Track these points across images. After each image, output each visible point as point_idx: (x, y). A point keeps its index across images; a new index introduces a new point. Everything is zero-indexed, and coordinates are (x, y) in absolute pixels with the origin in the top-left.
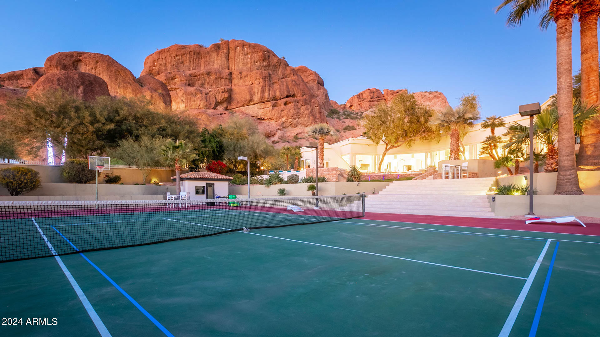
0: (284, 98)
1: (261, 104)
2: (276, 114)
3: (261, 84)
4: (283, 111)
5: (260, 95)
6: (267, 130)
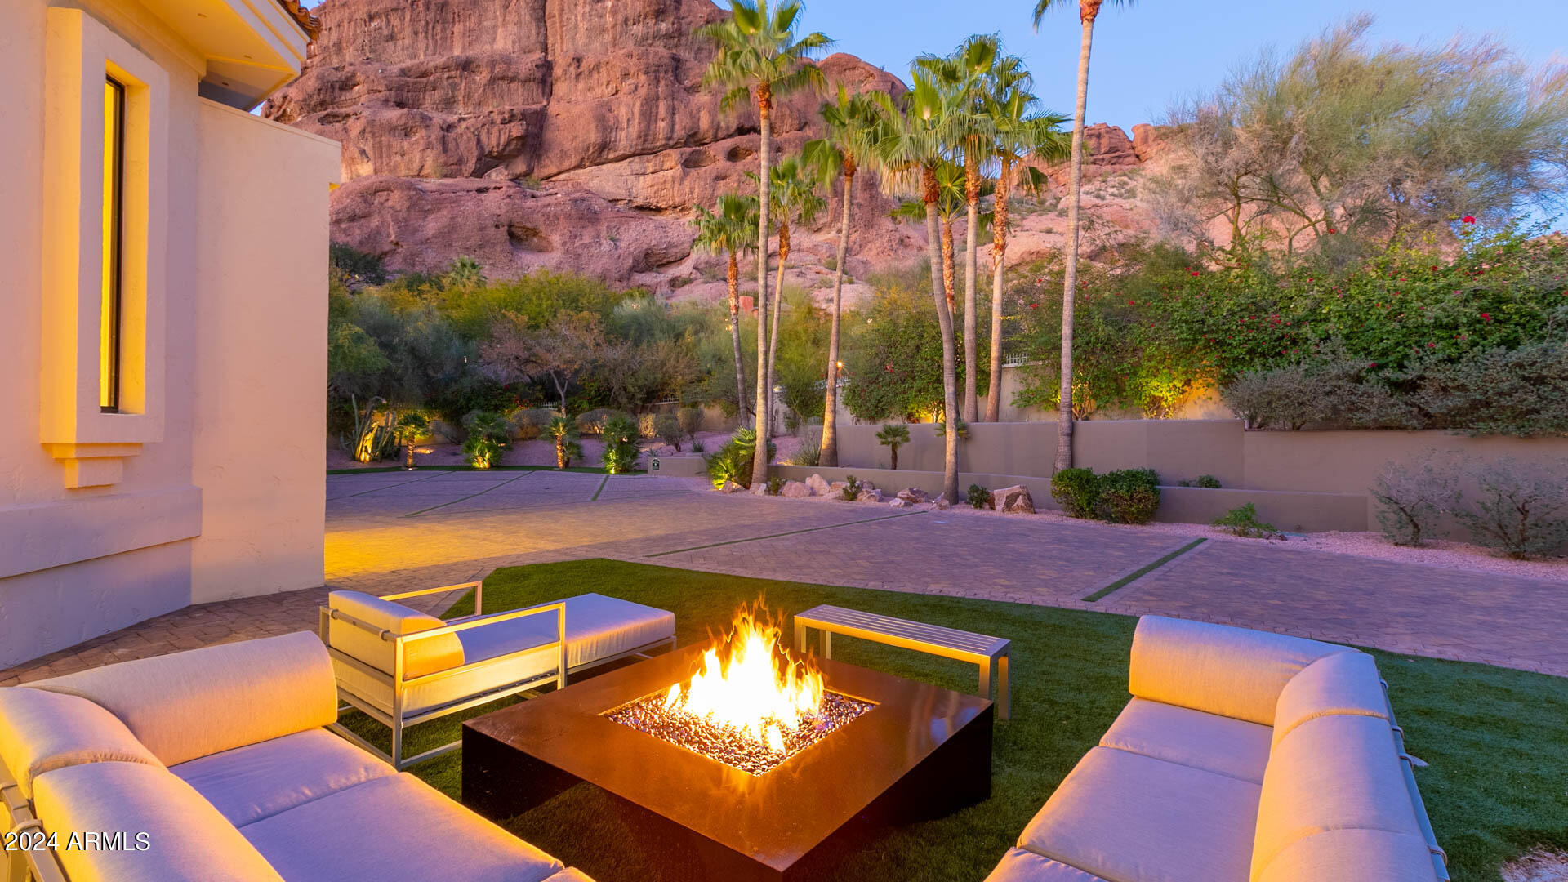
0: (730, 136)
1: (645, 157)
2: (696, 191)
3: (642, 92)
4: (724, 178)
5: (636, 127)
6: (654, 242)
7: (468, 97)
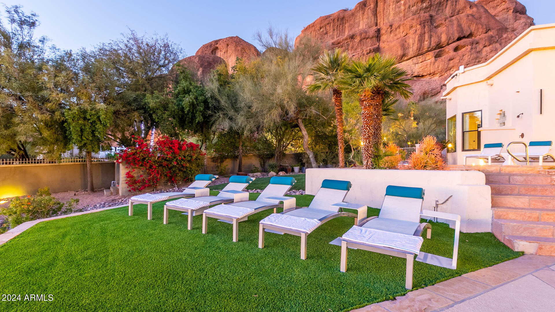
0: (454, 42)
1: (418, 57)
2: (440, 67)
3: (419, 32)
4: (452, 60)
5: (416, 46)
6: (427, 89)
7: (352, 47)
